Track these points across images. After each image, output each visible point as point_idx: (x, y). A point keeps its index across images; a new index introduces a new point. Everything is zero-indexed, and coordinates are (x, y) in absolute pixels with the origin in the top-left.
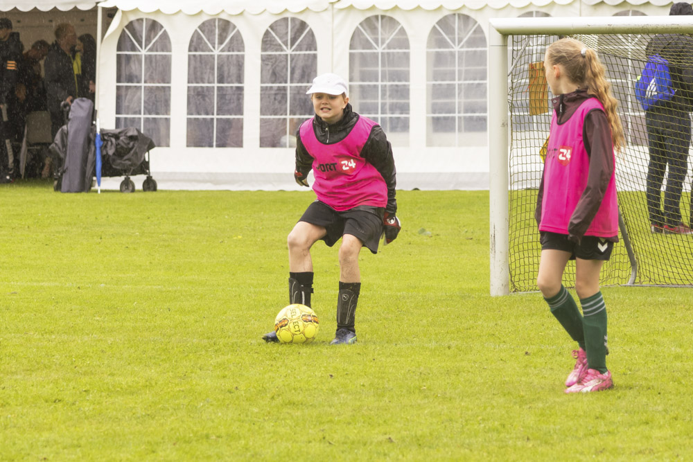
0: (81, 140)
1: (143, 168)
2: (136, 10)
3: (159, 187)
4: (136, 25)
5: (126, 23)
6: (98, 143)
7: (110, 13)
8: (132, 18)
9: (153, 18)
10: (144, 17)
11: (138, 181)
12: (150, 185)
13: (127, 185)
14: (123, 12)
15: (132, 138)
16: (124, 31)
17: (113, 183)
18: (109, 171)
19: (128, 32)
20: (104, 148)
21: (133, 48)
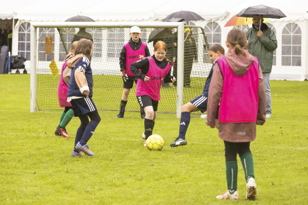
0: (4, 58)
1: (23, 67)
2: (24, 20)
3: (28, 72)
4: (24, 24)
5: (21, 23)
6: (9, 59)
7: (16, 20)
8: (23, 22)
9: (29, 22)
10: (26, 22)
11: (21, 71)
12: (25, 72)
13: (18, 72)
14: (20, 21)
15: (19, 58)
16: (20, 27)
17: (14, 71)
18: (12, 68)
19: (22, 26)
20: (11, 61)
21: (23, 31)
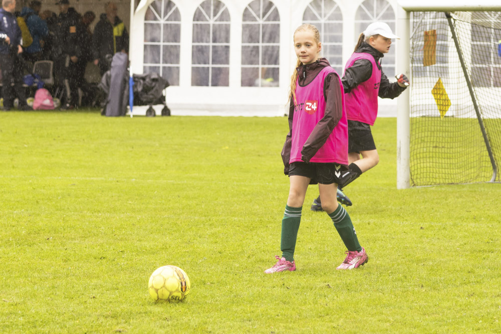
0: (119, 81)
1: (162, 100)
3: (173, 113)
4: (157, 3)
5: (150, 2)
6: (131, 83)
11: (158, 109)
12: (166, 112)
13: (151, 112)
15: (154, 80)
16: (149, 8)
17: (141, 110)
18: (138, 102)
19: (152, 8)
20: (135, 86)
21: (155, 19)
